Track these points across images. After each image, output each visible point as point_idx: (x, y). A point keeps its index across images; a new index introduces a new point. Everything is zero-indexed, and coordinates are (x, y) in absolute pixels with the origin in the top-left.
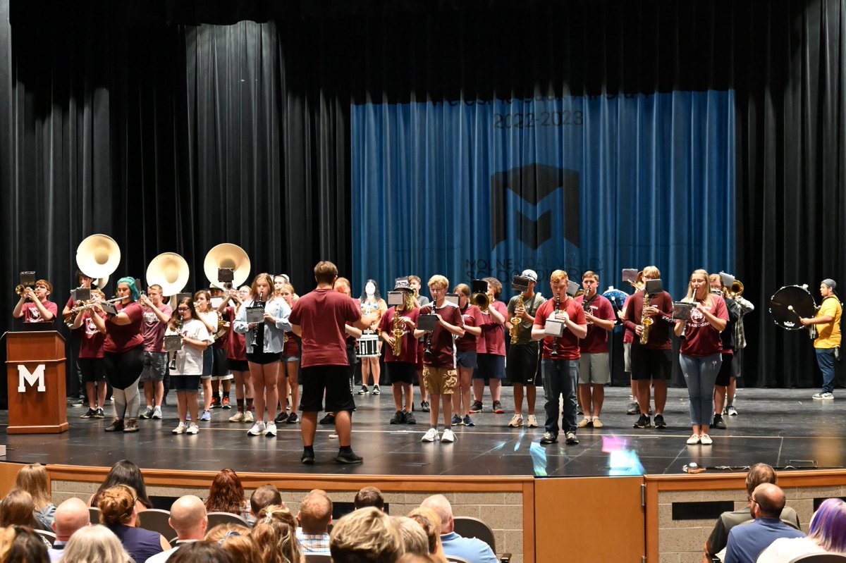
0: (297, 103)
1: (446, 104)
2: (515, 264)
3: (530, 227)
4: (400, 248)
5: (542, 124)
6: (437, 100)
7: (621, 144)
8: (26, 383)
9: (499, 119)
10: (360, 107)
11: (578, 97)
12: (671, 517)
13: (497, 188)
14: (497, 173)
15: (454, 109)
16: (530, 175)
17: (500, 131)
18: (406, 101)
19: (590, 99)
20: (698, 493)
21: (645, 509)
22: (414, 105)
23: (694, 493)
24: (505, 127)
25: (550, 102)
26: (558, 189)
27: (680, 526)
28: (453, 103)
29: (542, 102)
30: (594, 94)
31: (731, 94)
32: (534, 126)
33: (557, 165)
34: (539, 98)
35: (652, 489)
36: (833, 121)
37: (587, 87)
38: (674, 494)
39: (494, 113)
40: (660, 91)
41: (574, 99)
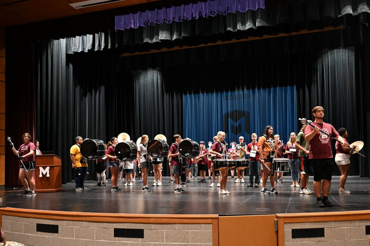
0: (168, 95)
1: (210, 93)
2: (231, 140)
3: (235, 129)
4: (197, 136)
5: (238, 98)
6: (207, 93)
7: (262, 103)
8: (42, 174)
9: (226, 97)
10: (186, 95)
11: (249, 90)
12: (291, 237)
13: (225, 117)
14: (225, 113)
15: (213, 95)
16: (235, 113)
17: (226, 101)
18: (199, 93)
19: (252, 90)
20: (306, 224)
21: (277, 232)
22: (201, 94)
23: (303, 224)
24: (227, 100)
25: (240, 92)
26: (243, 117)
27: (296, 241)
28: (212, 93)
29: (238, 92)
30: (253, 89)
31: (295, 87)
32: (236, 99)
33: (243, 110)
34: (237, 90)
35: (281, 222)
36: (327, 94)
37: (251, 86)
38: (292, 224)
39: (224, 95)
40: (273, 87)
41: (247, 91)
